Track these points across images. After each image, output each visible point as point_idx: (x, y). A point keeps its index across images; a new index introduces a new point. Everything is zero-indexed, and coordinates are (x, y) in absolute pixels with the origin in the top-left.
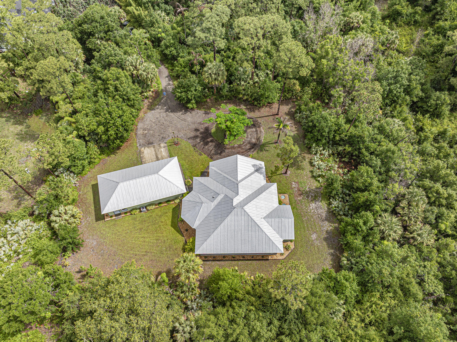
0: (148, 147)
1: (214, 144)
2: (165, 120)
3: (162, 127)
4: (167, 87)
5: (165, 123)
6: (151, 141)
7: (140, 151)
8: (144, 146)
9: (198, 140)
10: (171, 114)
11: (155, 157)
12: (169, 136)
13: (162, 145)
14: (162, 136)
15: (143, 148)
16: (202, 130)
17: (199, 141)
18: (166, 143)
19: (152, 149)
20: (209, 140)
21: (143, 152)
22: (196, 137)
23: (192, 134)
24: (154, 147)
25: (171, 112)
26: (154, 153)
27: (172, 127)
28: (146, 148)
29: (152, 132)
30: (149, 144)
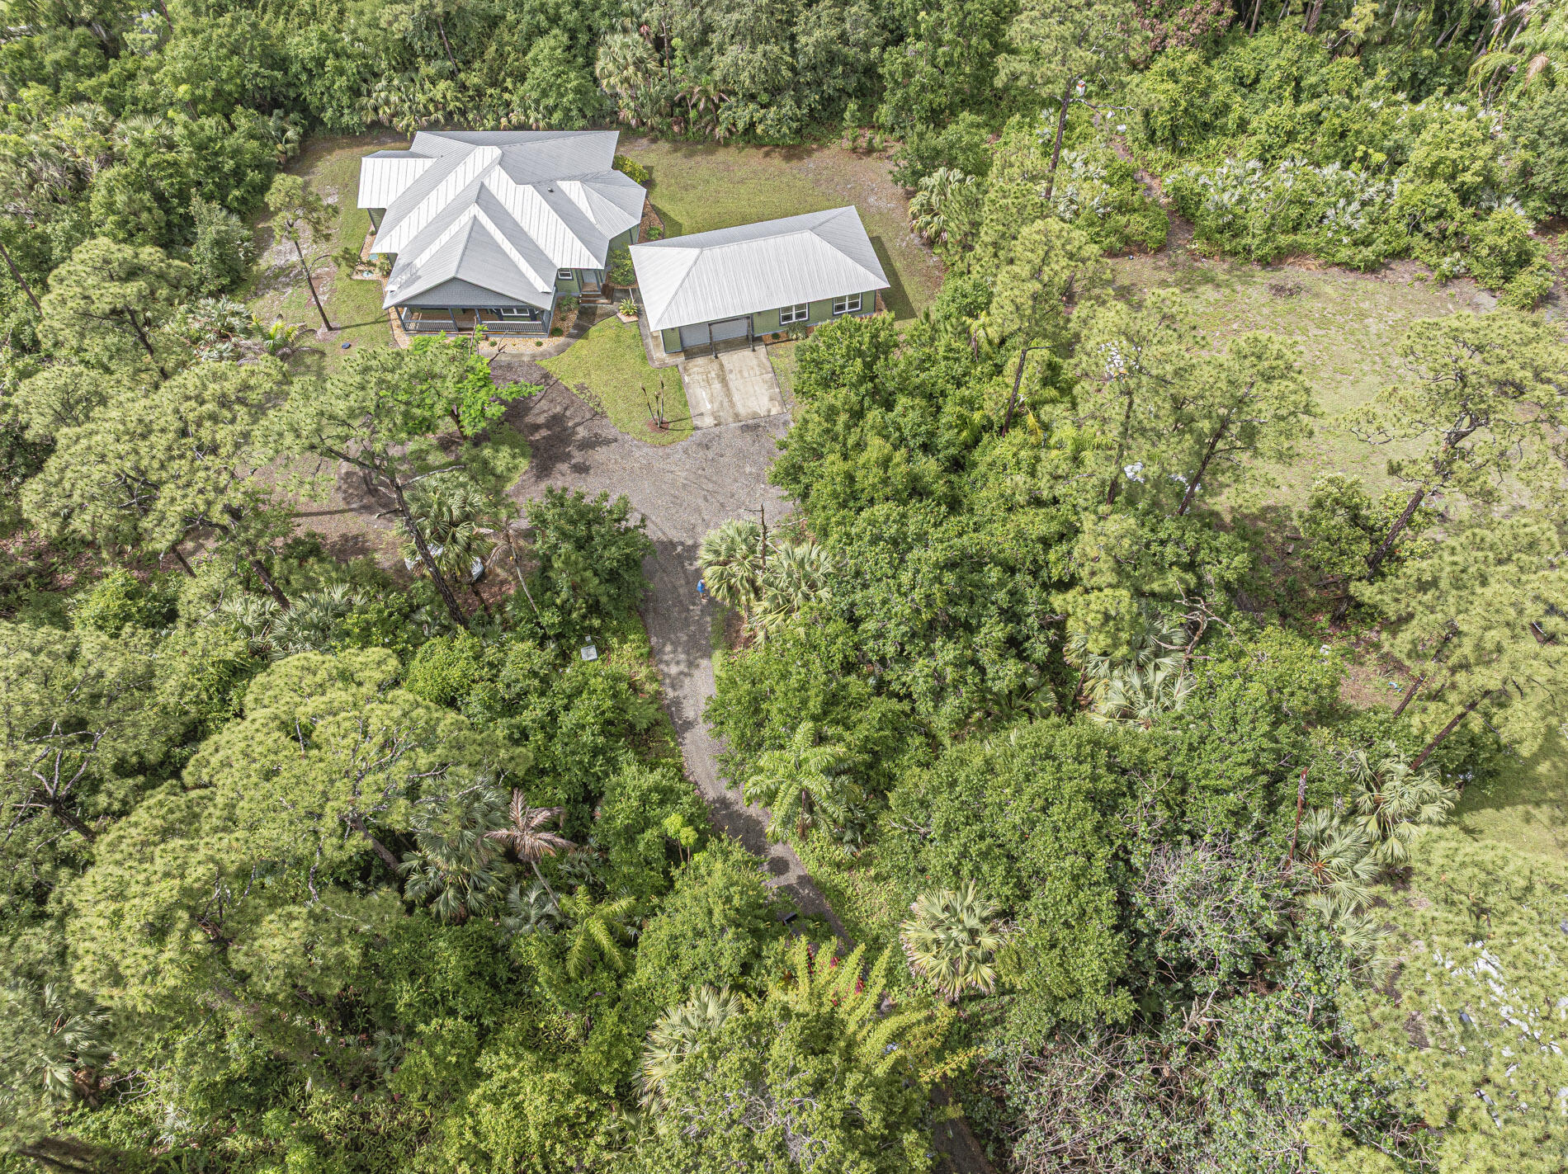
0: (755, 416)
1: (529, 419)
2: (698, 510)
3: (710, 486)
4: (683, 667)
5: (700, 502)
6: (748, 437)
7: (784, 403)
8: (771, 421)
9: (582, 432)
10: (675, 535)
11: (731, 385)
12: (685, 452)
13: (708, 421)
14: (710, 454)
15: (774, 412)
16: (564, 467)
17: (580, 429)
18: (696, 428)
19: (742, 411)
20: (544, 433)
21: (771, 399)
22: (588, 445)
23: (600, 454)
24: (737, 415)
25: (672, 545)
26: (736, 398)
27: (673, 485)
28: (763, 413)
29: (748, 469)
30: (757, 426)
